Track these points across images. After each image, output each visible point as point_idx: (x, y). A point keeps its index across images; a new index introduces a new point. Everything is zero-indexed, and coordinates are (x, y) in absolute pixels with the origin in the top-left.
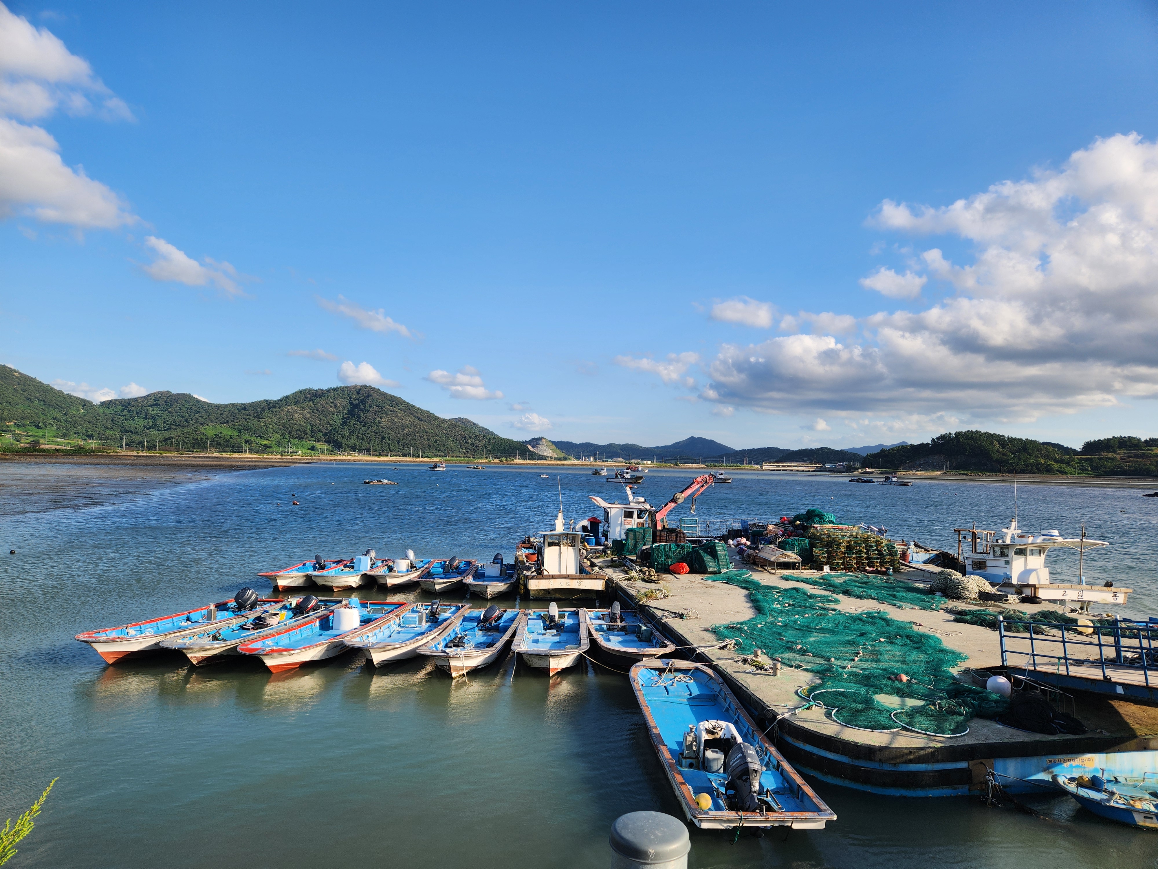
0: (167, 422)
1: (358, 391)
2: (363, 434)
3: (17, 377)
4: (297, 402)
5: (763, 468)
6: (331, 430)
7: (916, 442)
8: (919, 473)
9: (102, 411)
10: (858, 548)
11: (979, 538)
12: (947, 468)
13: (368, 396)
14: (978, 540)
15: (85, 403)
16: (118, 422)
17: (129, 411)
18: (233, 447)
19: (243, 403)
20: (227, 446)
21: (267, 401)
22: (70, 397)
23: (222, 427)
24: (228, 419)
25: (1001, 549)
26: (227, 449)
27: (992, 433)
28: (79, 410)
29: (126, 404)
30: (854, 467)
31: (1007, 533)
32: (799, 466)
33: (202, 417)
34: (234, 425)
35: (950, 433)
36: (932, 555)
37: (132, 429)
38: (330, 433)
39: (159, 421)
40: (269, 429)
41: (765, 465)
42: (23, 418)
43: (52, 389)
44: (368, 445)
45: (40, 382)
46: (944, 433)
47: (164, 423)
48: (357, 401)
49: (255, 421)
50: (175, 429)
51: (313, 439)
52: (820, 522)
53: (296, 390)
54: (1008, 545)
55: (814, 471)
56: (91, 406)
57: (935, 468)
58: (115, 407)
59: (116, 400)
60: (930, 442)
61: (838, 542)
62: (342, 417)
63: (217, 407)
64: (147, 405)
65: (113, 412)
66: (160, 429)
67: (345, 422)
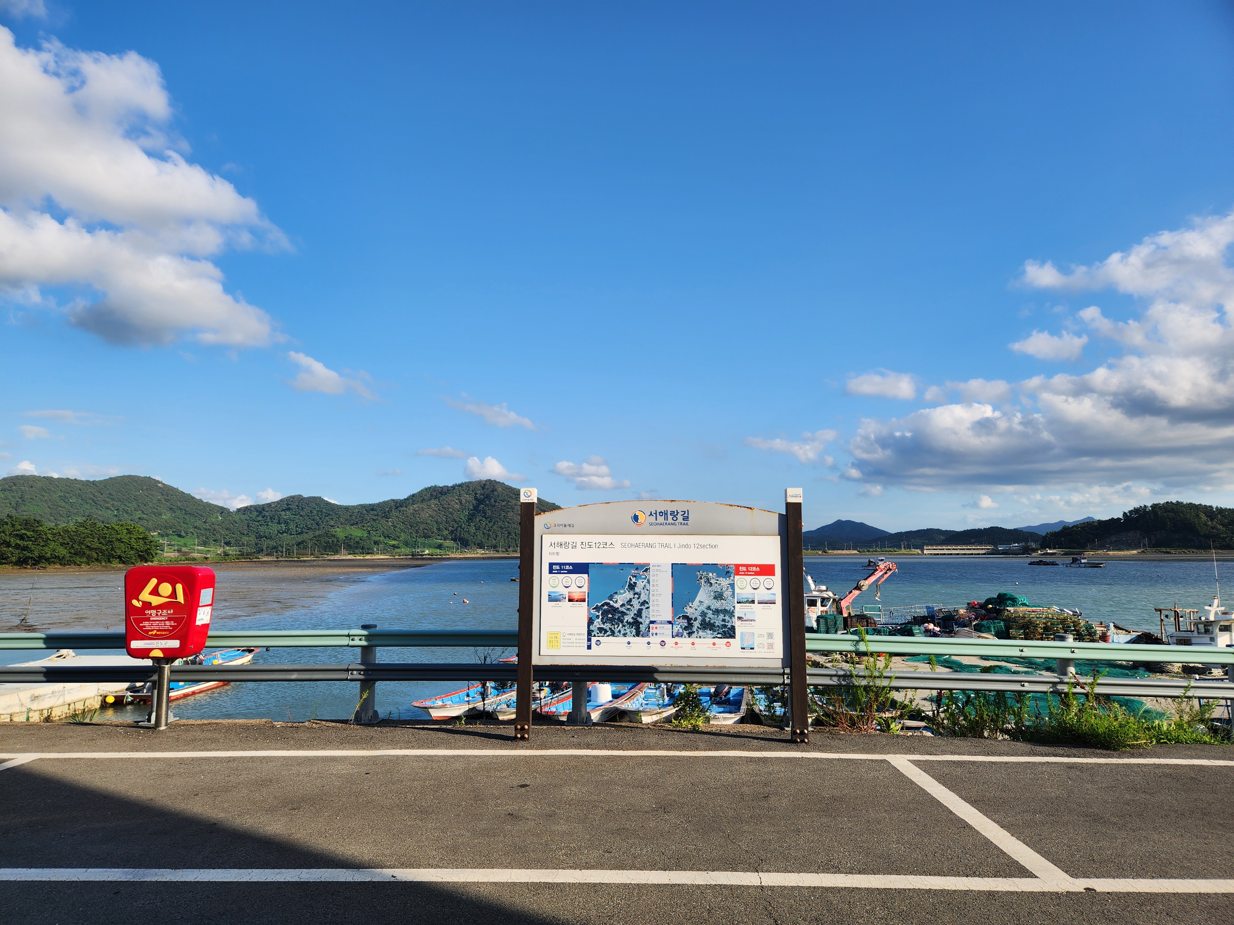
0: (299, 526)
1: (482, 486)
2: (490, 530)
3: (160, 488)
4: (423, 501)
5: (925, 552)
6: (457, 528)
7: (1105, 517)
8: (1111, 553)
9: (239, 518)
10: (1055, 629)
11: (1182, 617)
12: (1144, 545)
13: (493, 491)
14: (1181, 619)
15: (223, 511)
16: (254, 528)
17: (263, 517)
18: (363, 548)
19: (371, 503)
20: (357, 548)
21: (393, 500)
22: (209, 505)
23: (351, 529)
24: (357, 520)
25: (1205, 626)
26: (357, 551)
27: (1197, 504)
28: (217, 518)
29: (260, 511)
30: (1033, 548)
31: (1210, 611)
32: (967, 549)
33: (332, 519)
34: (364, 526)
35: (1145, 506)
36: (1134, 636)
37: (267, 534)
38: (456, 530)
39: (292, 526)
40: (396, 529)
41: (927, 549)
42: (166, 528)
43: (193, 498)
44: (494, 541)
45: (182, 492)
46: (1137, 506)
47: (297, 527)
48: (482, 496)
49: (383, 521)
50: (306, 533)
51: (439, 538)
52: (1013, 605)
53: (422, 488)
54: (1212, 622)
55: (985, 554)
56: (229, 513)
57: (1130, 546)
58: (251, 513)
59: (251, 506)
60: (1121, 517)
61: (1034, 623)
62: (467, 514)
63: (347, 508)
64: (280, 510)
65: (248, 518)
66: (293, 533)
67: (471, 518)
